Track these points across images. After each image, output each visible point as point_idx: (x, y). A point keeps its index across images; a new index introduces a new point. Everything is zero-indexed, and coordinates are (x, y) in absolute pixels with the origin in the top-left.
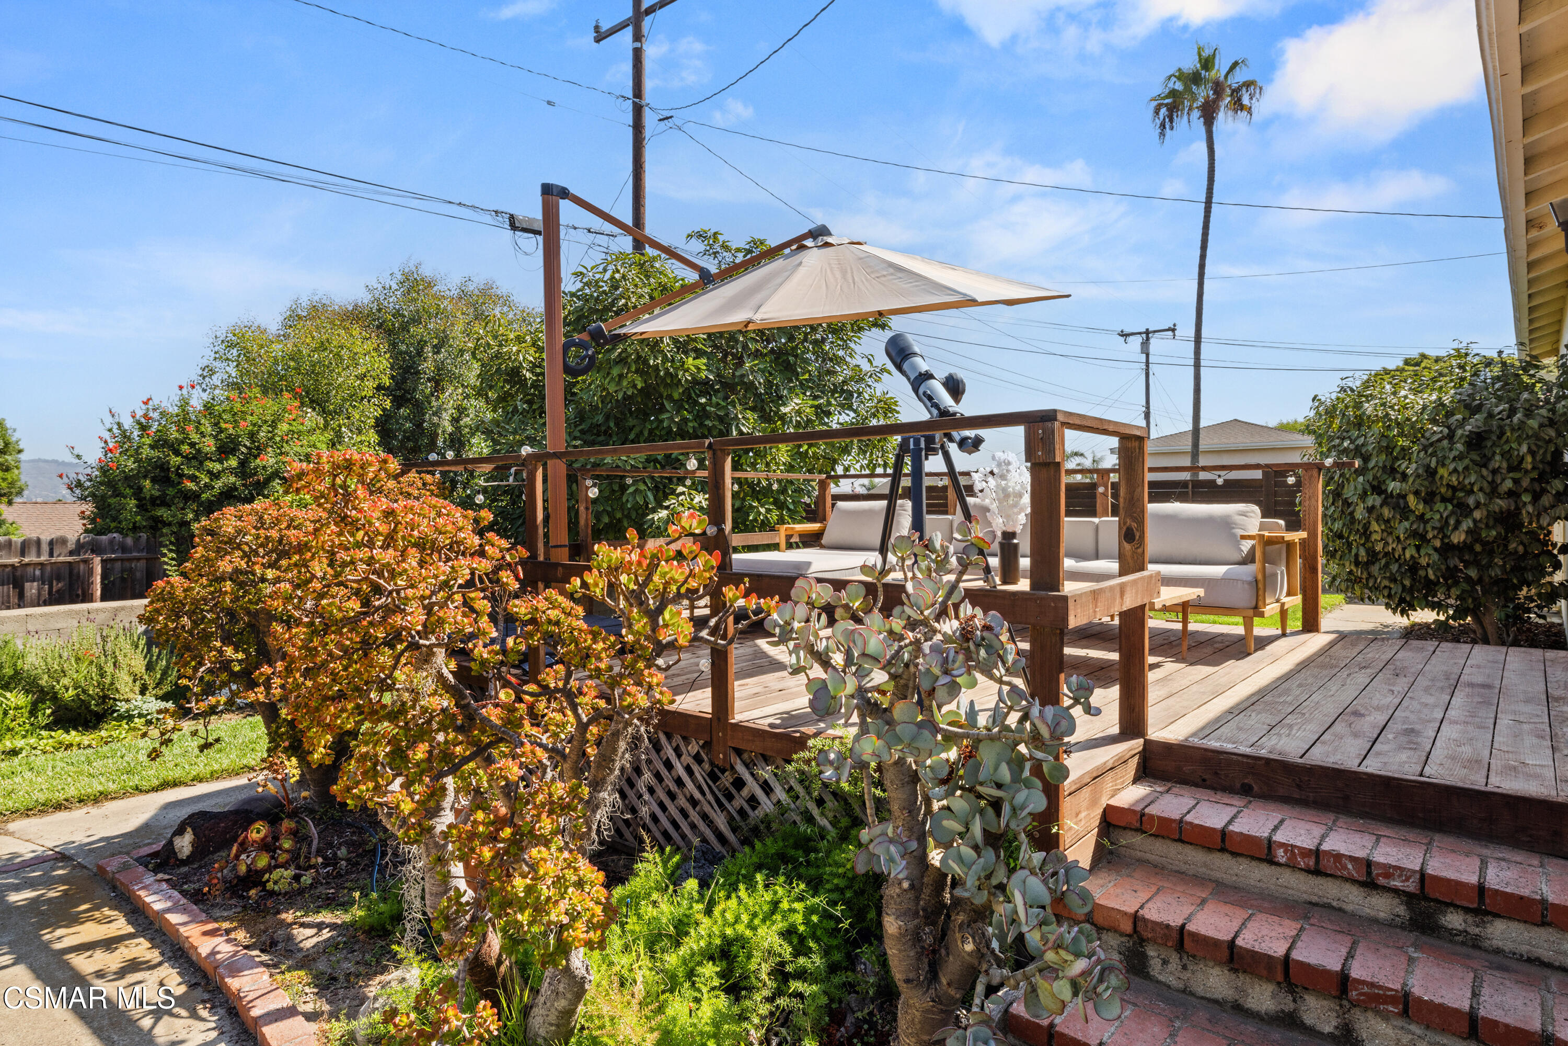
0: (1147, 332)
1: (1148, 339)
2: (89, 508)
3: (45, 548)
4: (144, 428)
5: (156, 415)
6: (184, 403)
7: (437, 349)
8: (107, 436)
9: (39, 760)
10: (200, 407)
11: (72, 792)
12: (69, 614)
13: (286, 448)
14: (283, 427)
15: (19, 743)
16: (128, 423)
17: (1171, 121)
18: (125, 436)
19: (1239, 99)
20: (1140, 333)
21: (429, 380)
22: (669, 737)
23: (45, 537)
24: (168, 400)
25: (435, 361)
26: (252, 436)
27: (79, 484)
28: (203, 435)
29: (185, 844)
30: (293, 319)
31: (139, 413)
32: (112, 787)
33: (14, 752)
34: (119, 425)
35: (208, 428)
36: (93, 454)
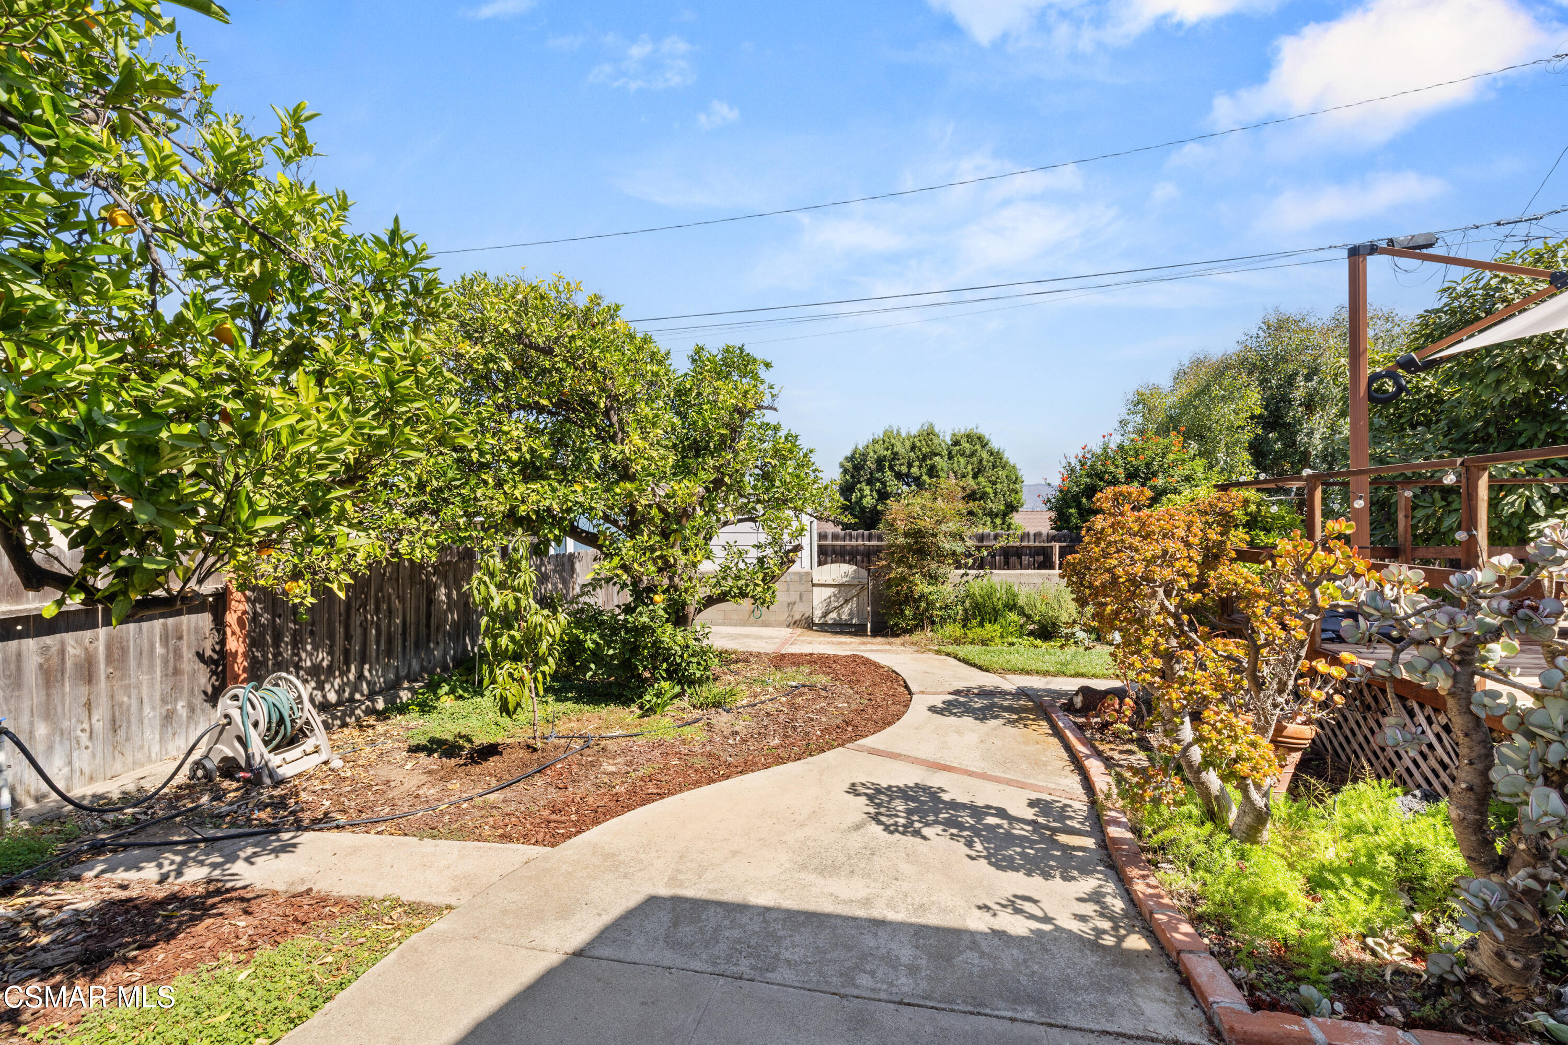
2: (1053, 515)
3: (1032, 538)
4: (1083, 465)
5: (1089, 456)
6: (1105, 448)
7: (1308, 378)
8: (1062, 470)
9: (1022, 649)
10: (1115, 448)
11: (1034, 667)
12: (1040, 575)
13: (1172, 472)
14: (1171, 457)
15: (1015, 640)
16: (1074, 462)
18: (1073, 470)
21: (1300, 405)
22: (1422, 706)
23: (1032, 532)
24: (1096, 446)
25: (1306, 387)
26: (1148, 465)
27: (1049, 501)
28: (1117, 467)
29: (1078, 701)
30: (1180, 377)
31: (1080, 455)
32: (1052, 669)
33: (1012, 644)
34: (1070, 464)
35: (1120, 462)
36: (1056, 481)
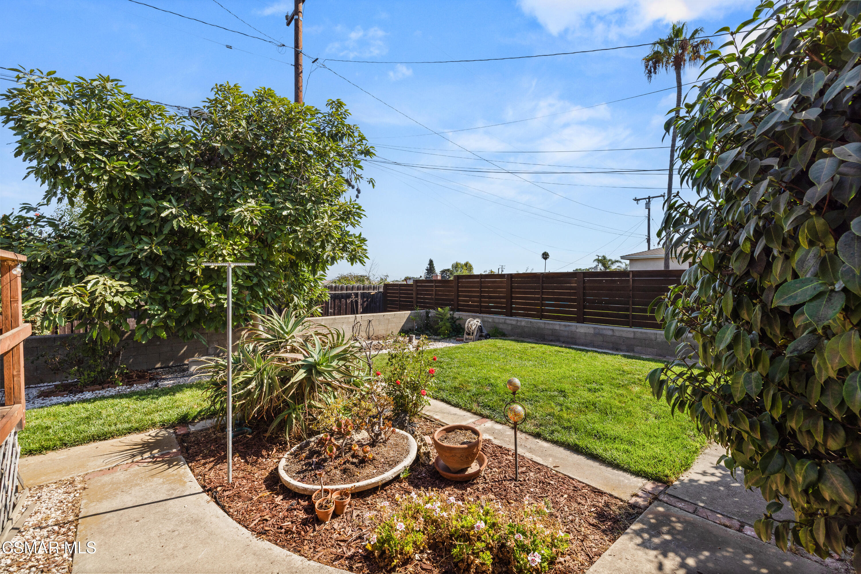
0: (649, 198)
1: (649, 201)
17: (655, 68)
19: (698, 52)
20: (645, 199)
